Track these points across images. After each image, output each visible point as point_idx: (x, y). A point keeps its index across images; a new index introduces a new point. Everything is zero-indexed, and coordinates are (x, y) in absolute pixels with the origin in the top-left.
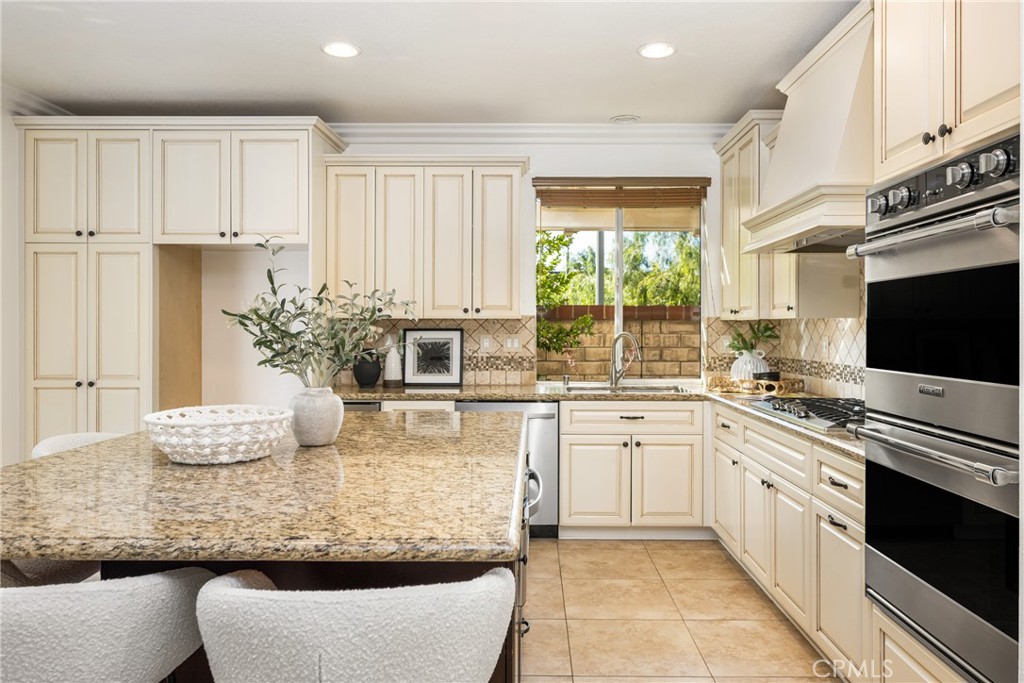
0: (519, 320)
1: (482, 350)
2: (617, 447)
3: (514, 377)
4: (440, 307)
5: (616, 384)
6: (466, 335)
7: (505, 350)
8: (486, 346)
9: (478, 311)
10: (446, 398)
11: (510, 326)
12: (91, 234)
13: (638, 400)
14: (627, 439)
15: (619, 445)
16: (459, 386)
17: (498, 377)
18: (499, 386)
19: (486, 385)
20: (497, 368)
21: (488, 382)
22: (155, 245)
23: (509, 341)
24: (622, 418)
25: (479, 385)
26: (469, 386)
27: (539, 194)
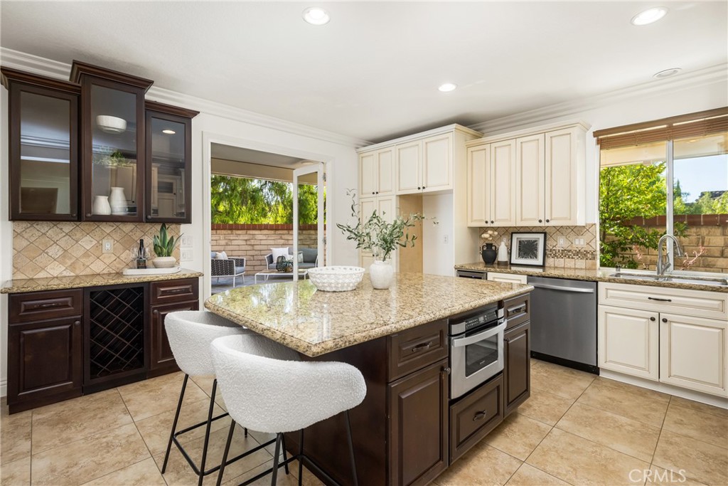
0: (584, 227)
1: (558, 245)
2: (646, 320)
3: (581, 263)
4: (526, 220)
5: (662, 273)
6: (548, 236)
7: (574, 246)
8: (561, 243)
9: (548, 221)
10: (521, 273)
11: (577, 230)
12: (377, 193)
13: (664, 286)
14: (655, 315)
15: (648, 319)
16: (543, 266)
17: (569, 263)
18: (570, 268)
19: (561, 268)
20: (569, 257)
21: (563, 266)
22: (397, 196)
23: (577, 240)
24: (650, 298)
25: (557, 267)
26: (550, 267)
27: (600, 142)
